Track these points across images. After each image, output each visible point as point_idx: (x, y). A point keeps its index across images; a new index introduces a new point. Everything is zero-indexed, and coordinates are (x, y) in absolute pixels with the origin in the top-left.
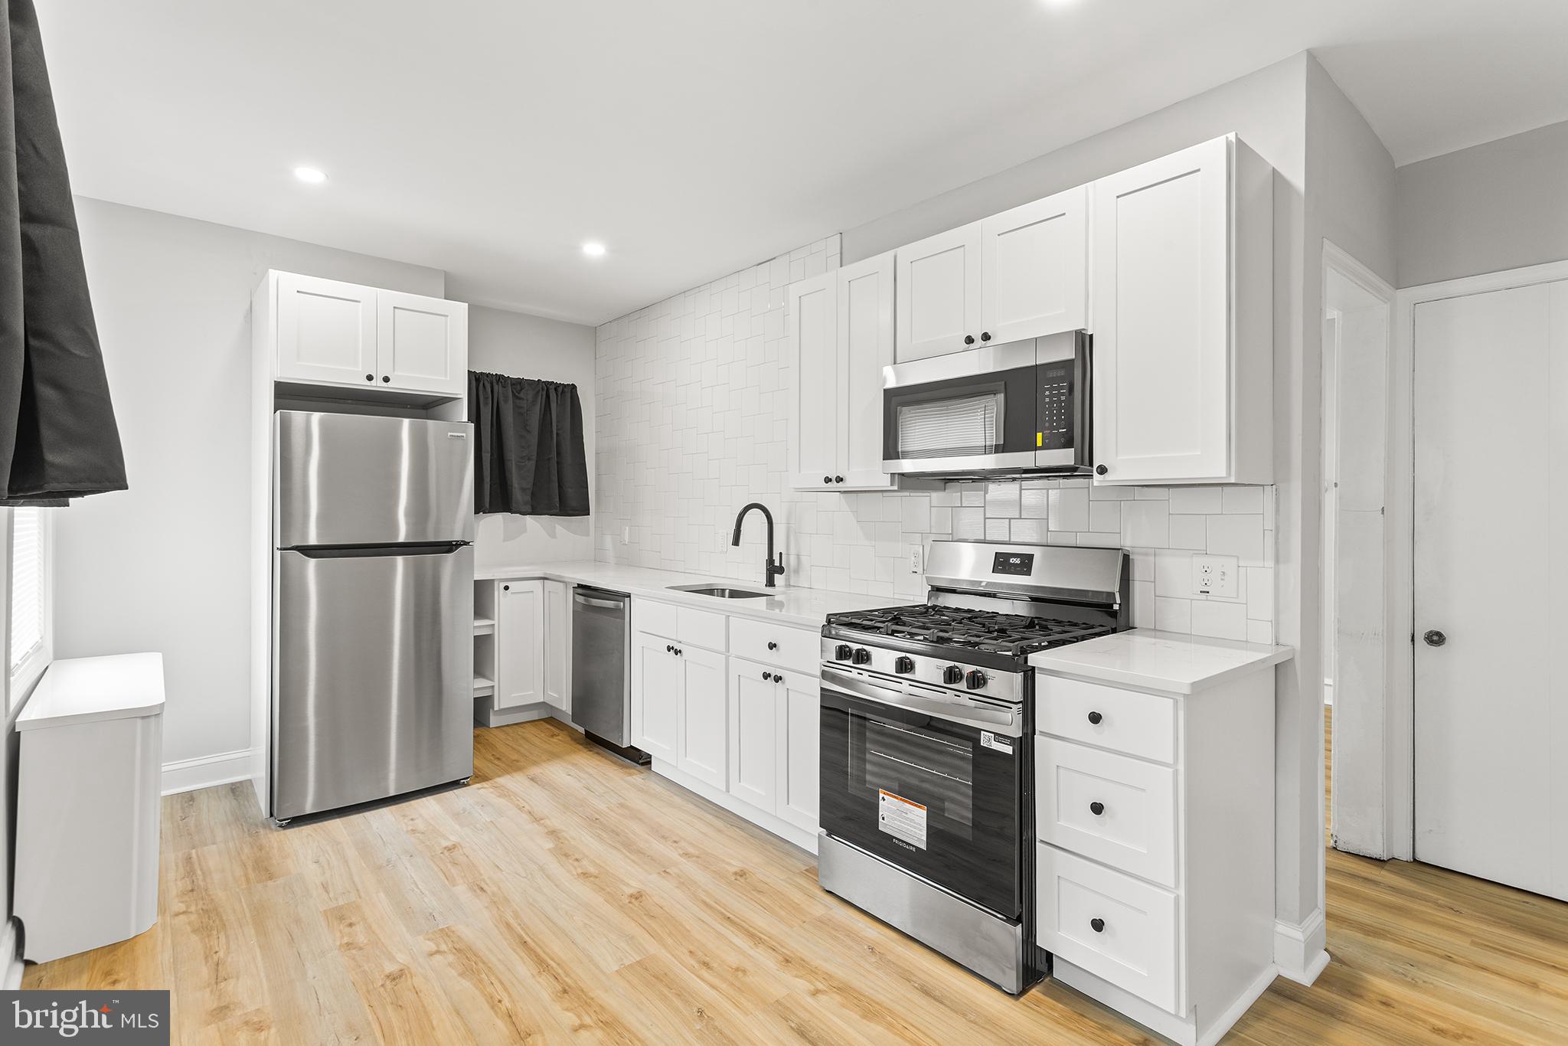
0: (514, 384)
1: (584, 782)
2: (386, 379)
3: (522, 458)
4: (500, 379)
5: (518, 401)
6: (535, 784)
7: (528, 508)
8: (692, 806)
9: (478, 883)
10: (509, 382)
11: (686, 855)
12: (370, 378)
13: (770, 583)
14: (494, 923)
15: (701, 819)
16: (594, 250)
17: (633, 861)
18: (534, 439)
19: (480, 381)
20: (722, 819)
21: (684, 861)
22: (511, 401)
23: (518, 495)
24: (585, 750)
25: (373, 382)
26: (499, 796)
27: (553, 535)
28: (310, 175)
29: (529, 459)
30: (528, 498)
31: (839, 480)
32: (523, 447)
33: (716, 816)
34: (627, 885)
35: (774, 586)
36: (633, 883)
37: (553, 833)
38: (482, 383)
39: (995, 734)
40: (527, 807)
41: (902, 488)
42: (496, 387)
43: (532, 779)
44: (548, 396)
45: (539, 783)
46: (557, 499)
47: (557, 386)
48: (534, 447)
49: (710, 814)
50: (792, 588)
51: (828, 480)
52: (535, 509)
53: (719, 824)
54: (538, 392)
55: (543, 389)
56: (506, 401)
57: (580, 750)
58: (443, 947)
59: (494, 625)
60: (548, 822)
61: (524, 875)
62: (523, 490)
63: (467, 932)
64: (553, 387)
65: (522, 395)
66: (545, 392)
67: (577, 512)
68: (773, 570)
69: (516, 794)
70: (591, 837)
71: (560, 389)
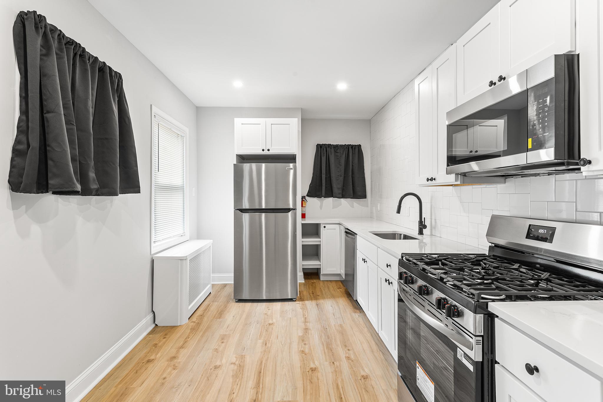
0: (335, 147)
1: (335, 310)
2: (269, 150)
3: (338, 176)
4: (330, 145)
5: (336, 153)
6: (317, 307)
7: (341, 196)
8: (369, 335)
9: (267, 341)
10: (333, 146)
11: (348, 358)
12: (263, 150)
13: (421, 232)
14: (258, 360)
15: (369, 343)
16: (342, 86)
17: (325, 352)
18: (342, 168)
19: (322, 147)
20: (378, 346)
21: (345, 360)
22: (333, 154)
23: (336, 190)
24: (346, 297)
25: (265, 151)
26: (301, 309)
27: (353, 207)
28: (238, 84)
29: (341, 176)
30: (340, 192)
31: (432, 179)
32: (338, 172)
33: (377, 344)
34: (314, 362)
35: (423, 234)
36: (316, 363)
37: (306, 330)
38: (322, 148)
39: (465, 353)
40: (306, 316)
41: (463, 183)
42: (328, 149)
43: (317, 305)
44: (348, 150)
45: (319, 307)
46: (352, 192)
47: (352, 146)
48: (343, 171)
49: (375, 341)
50: (433, 236)
51: (428, 180)
52: (343, 196)
53: (375, 347)
54: (345, 149)
55: (346, 148)
56: (331, 154)
57: (344, 296)
58: (237, 363)
59: (321, 241)
60: (308, 324)
61: (283, 344)
62: (338, 189)
63: (248, 359)
64: (350, 146)
65: (338, 151)
66: (347, 149)
67: (361, 197)
68: (422, 226)
69: (307, 309)
70: (318, 336)
71: (354, 147)
